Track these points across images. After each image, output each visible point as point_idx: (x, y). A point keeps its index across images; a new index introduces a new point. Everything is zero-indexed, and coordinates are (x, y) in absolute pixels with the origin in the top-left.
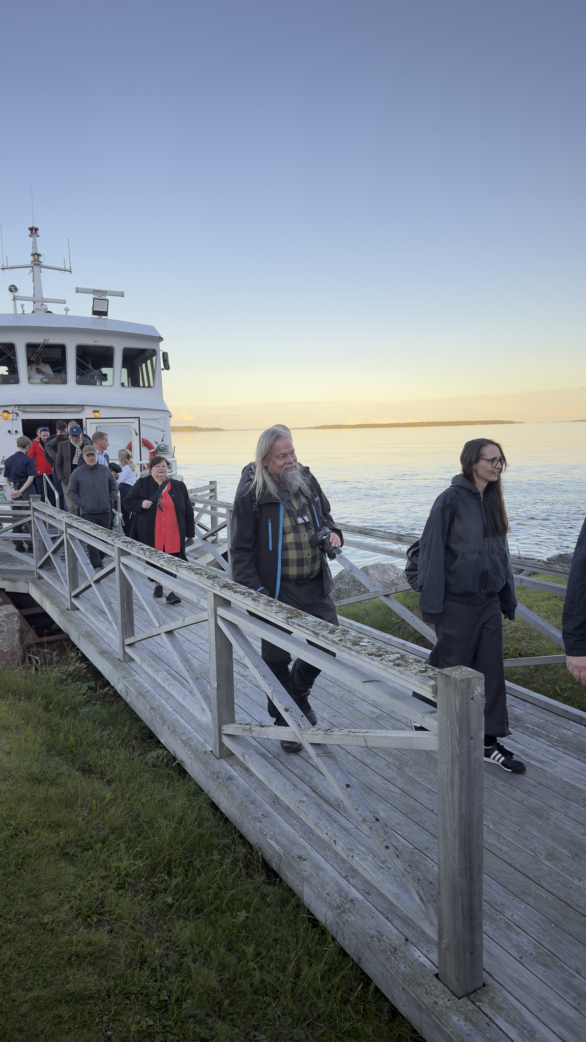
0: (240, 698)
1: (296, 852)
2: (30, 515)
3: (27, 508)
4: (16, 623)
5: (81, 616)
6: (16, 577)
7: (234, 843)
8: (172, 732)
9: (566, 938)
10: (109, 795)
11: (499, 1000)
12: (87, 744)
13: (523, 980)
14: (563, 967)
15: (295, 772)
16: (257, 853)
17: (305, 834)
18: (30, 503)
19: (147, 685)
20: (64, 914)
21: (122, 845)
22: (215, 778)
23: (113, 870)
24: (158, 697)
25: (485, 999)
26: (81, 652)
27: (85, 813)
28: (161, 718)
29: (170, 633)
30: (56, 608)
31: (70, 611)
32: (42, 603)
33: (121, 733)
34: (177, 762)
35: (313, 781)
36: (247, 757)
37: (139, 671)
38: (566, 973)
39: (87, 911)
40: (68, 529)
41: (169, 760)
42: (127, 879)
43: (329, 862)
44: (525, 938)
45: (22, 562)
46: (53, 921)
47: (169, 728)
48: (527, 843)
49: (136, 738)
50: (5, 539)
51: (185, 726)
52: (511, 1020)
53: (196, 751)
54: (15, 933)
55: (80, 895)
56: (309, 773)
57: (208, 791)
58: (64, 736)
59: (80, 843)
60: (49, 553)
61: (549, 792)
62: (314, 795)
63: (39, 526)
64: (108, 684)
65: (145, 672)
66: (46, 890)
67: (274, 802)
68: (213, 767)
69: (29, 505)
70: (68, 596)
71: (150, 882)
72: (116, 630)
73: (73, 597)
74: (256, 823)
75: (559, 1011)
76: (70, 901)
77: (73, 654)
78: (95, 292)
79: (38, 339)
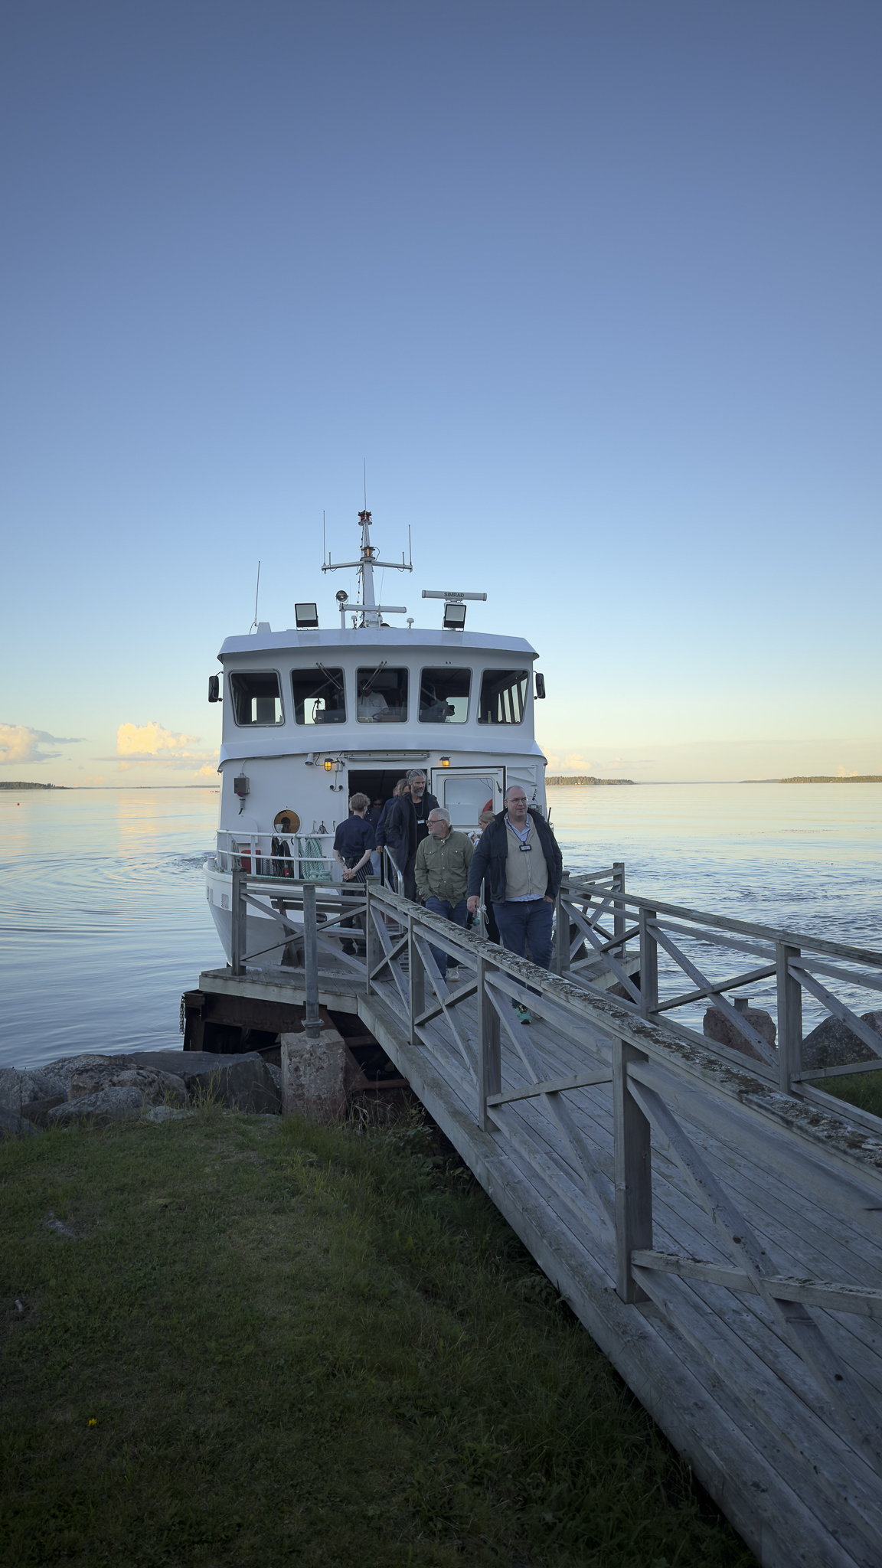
0: (659, 1211)
1: (750, 1475)
2: (365, 904)
3: (362, 894)
4: (340, 1057)
5: (426, 1054)
6: (342, 989)
7: (648, 1441)
8: (555, 1249)
10: (463, 1336)
12: (431, 1251)
15: (748, 1343)
16: (686, 1466)
17: (765, 1447)
18: (365, 886)
19: (519, 1173)
20: (396, 1507)
21: (480, 1415)
22: (621, 1334)
23: (467, 1452)
24: (534, 1193)
26: (425, 1109)
27: (428, 1357)
28: (539, 1226)
29: (553, 1094)
30: (393, 1040)
31: (412, 1046)
32: (374, 1030)
33: (479, 1242)
34: (562, 1298)
35: (779, 1362)
36: (671, 1306)
37: (505, 1148)
39: (429, 1511)
40: (414, 927)
41: (549, 1294)
42: (487, 1471)
43: (806, 1502)
45: (350, 970)
46: (381, 1515)
47: (550, 1244)
49: (501, 1253)
50: (331, 936)
51: (574, 1245)
53: (592, 1285)
54: (328, 1523)
55: (419, 1483)
56: (771, 1348)
57: (609, 1353)
58: (400, 1235)
59: (420, 1402)
60: (387, 959)
62: (779, 1384)
63: (376, 920)
64: (460, 1162)
65: (515, 1151)
66: (372, 1467)
67: (714, 1386)
68: (617, 1314)
69: (364, 890)
70: (410, 1024)
71: (519, 1482)
72: (475, 1081)
73: (416, 1025)
74: (685, 1416)
76: (404, 1490)
77: (414, 1112)
79: (373, 662)
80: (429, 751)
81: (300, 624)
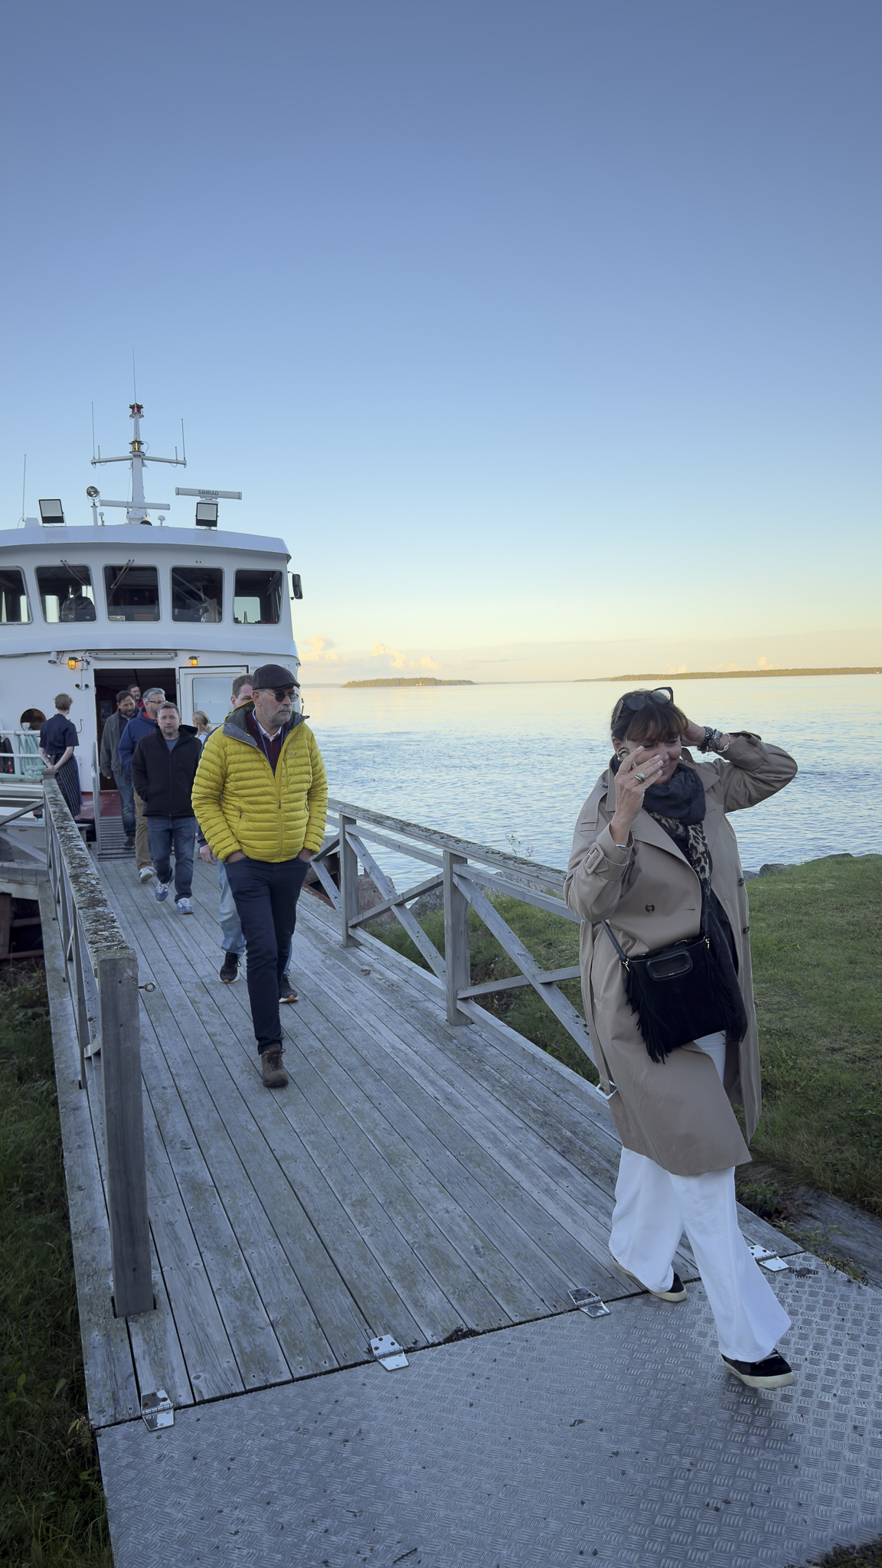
1: (82, 1181)
8: (57, 1059)
9: (288, 1276)
11: (154, 1324)
13: (199, 1308)
14: (254, 1300)
19: (70, 1008)
22: (62, 1108)
25: (142, 1321)
38: (252, 1306)
44: (243, 1273)
48: (347, 1187)
52: (150, 1339)
61: (431, 1138)
68: (68, 1097)
75: (207, 1336)
78: (202, 493)
79: (120, 560)
80: (176, 650)
81: (46, 520)
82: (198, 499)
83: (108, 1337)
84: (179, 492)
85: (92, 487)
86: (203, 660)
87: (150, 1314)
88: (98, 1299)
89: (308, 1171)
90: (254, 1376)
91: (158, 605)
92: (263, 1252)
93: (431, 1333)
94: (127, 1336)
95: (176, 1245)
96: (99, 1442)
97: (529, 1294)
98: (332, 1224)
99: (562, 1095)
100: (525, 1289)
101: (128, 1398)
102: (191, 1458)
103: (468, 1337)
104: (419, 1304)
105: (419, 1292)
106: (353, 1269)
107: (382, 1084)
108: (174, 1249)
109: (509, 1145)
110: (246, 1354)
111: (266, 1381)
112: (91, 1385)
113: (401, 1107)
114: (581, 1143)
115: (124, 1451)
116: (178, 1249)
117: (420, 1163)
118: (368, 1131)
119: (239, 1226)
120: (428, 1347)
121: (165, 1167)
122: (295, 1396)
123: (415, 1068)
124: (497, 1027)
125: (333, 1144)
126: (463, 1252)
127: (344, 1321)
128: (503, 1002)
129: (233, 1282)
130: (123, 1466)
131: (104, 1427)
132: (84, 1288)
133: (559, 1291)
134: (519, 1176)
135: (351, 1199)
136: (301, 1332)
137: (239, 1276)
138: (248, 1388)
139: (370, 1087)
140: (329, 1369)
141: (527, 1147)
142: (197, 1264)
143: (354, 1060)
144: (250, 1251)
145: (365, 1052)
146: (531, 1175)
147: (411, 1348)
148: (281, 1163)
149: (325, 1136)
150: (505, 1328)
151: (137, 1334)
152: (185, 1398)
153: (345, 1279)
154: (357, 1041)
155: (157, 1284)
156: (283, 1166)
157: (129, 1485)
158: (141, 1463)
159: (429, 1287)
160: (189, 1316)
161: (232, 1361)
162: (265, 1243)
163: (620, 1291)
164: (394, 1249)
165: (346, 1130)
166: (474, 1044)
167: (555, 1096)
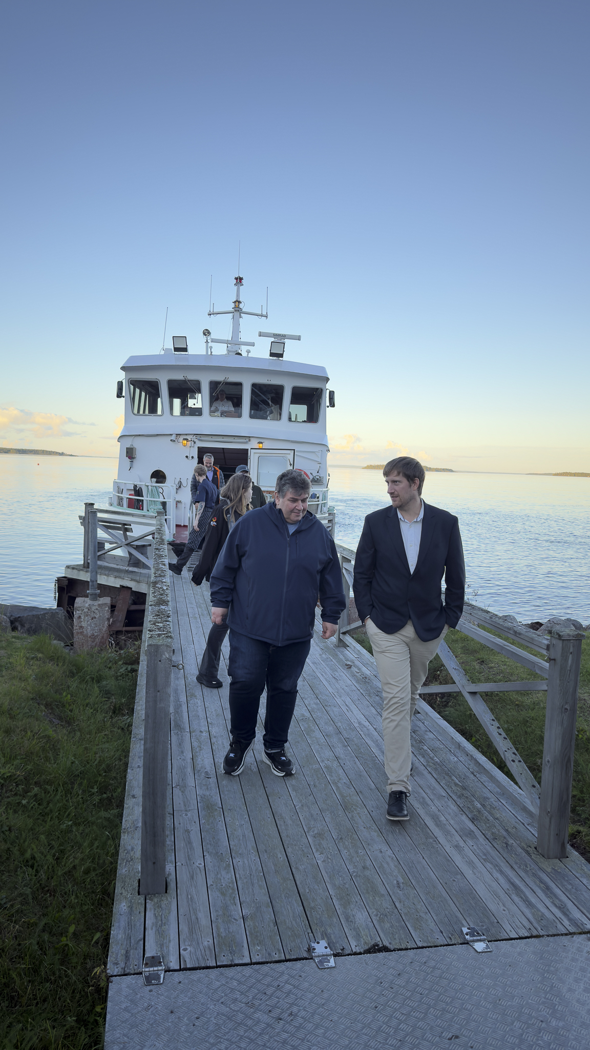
1: (136, 792)
6: (141, 578)
11: (164, 903)
13: (195, 896)
25: (156, 900)
44: (230, 876)
52: (159, 914)
75: (197, 919)
78: (275, 336)
79: (220, 377)
80: (250, 437)
81: (176, 349)
82: (273, 339)
83: (131, 908)
84: (261, 334)
85: (207, 330)
86: (267, 445)
87: (162, 896)
88: (130, 879)
89: (287, 807)
90: (224, 956)
91: (241, 407)
92: (246, 862)
93: (355, 944)
94: (143, 910)
95: (188, 847)
96: (110, 987)
97: (432, 925)
98: (297, 848)
99: (478, 776)
100: (430, 921)
101: (136, 955)
102: (169, 1012)
103: (382, 952)
104: (350, 920)
105: (351, 910)
106: (307, 885)
107: (348, 750)
108: (186, 850)
109: (433, 808)
110: (222, 937)
111: (232, 961)
112: (113, 942)
113: (359, 768)
114: (487, 813)
115: (126, 997)
116: (189, 850)
117: (366, 812)
118: (333, 783)
119: (233, 841)
120: (351, 955)
121: (192, 789)
122: (249, 976)
123: (373, 741)
124: (435, 719)
125: (307, 789)
126: (388, 884)
127: (294, 922)
128: (444, 700)
129: (222, 881)
130: (122, 1009)
131: (116, 976)
132: (122, 869)
133: (455, 927)
134: (437, 832)
135: (313, 832)
136: (263, 927)
137: (227, 877)
138: (218, 964)
139: (340, 751)
140: (277, 959)
141: (446, 812)
142: (200, 864)
143: (331, 728)
144: (238, 860)
145: (340, 724)
146: (447, 833)
147: (339, 953)
148: (269, 798)
149: (303, 782)
150: (410, 949)
151: (150, 909)
152: (174, 965)
153: (300, 892)
154: (335, 715)
155: (171, 874)
156: (270, 800)
157: (124, 1025)
158: (135, 1009)
159: (359, 907)
160: (188, 902)
161: (211, 941)
162: (249, 856)
163: (501, 934)
164: (338, 874)
165: (318, 780)
166: (417, 729)
167: (472, 775)
